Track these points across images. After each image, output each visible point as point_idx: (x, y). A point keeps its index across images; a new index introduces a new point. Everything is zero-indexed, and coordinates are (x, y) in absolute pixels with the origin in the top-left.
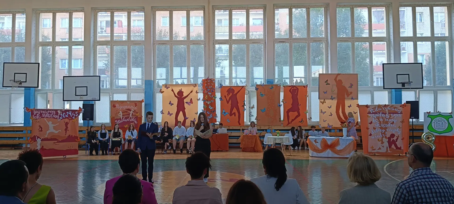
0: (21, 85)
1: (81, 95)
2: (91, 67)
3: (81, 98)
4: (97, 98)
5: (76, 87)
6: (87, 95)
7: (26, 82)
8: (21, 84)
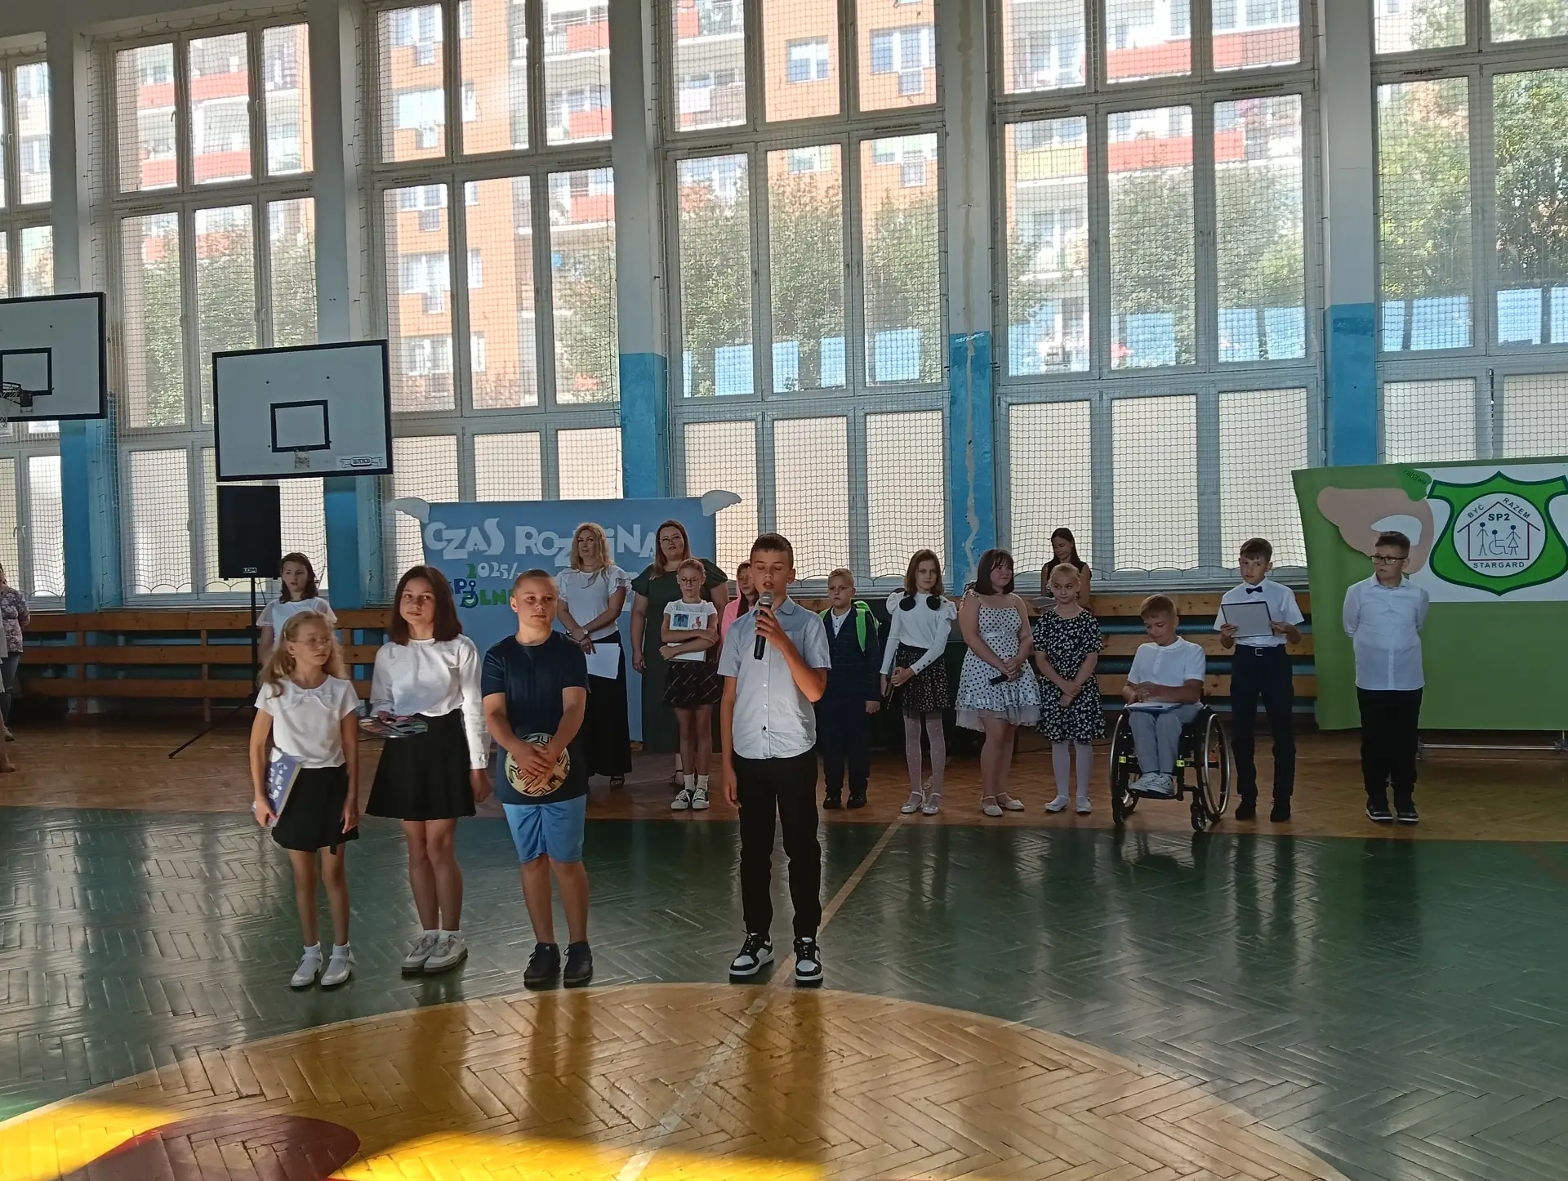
0: (29, 408)
1: (302, 449)
2: (352, 298)
3: (299, 461)
4: (376, 460)
5: (274, 407)
6: (327, 446)
7: (49, 392)
8: (31, 405)
